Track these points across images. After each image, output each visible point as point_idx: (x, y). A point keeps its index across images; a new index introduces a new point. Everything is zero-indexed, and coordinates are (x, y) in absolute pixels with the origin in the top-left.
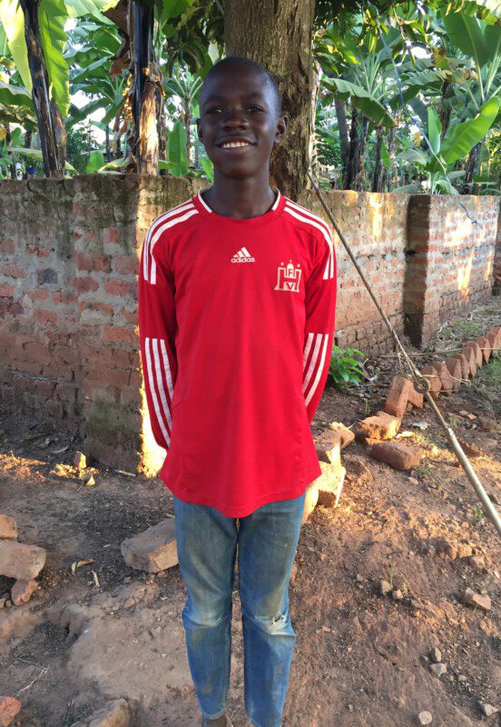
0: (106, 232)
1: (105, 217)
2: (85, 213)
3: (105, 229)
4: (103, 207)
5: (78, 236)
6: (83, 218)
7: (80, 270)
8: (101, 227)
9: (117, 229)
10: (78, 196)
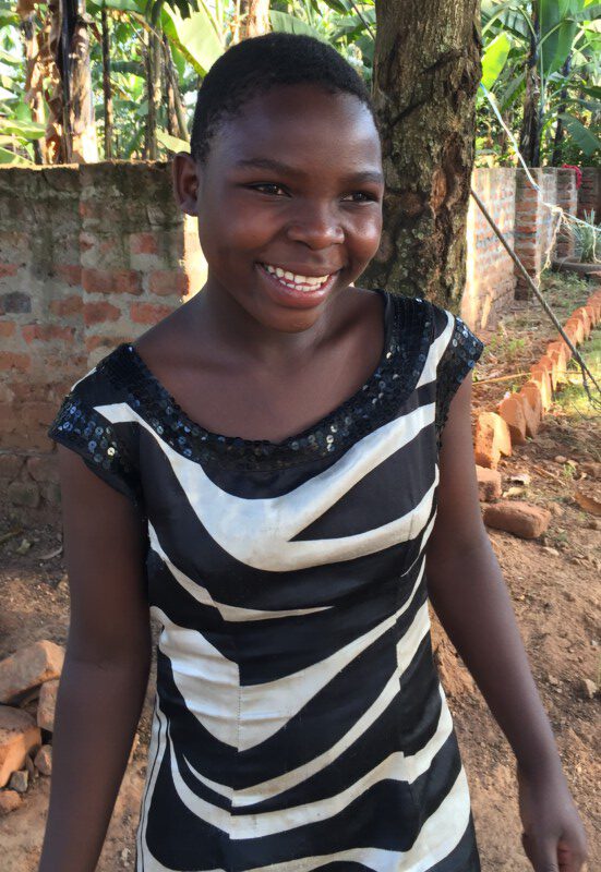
0: (134, 239)
1: (132, 219)
2: (99, 212)
3: (132, 236)
4: (130, 206)
5: (86, 246)
6: (95, 221)
7: (89, 292)
8: (126, 233)
9: (152, 234)
10: (88, 192)
